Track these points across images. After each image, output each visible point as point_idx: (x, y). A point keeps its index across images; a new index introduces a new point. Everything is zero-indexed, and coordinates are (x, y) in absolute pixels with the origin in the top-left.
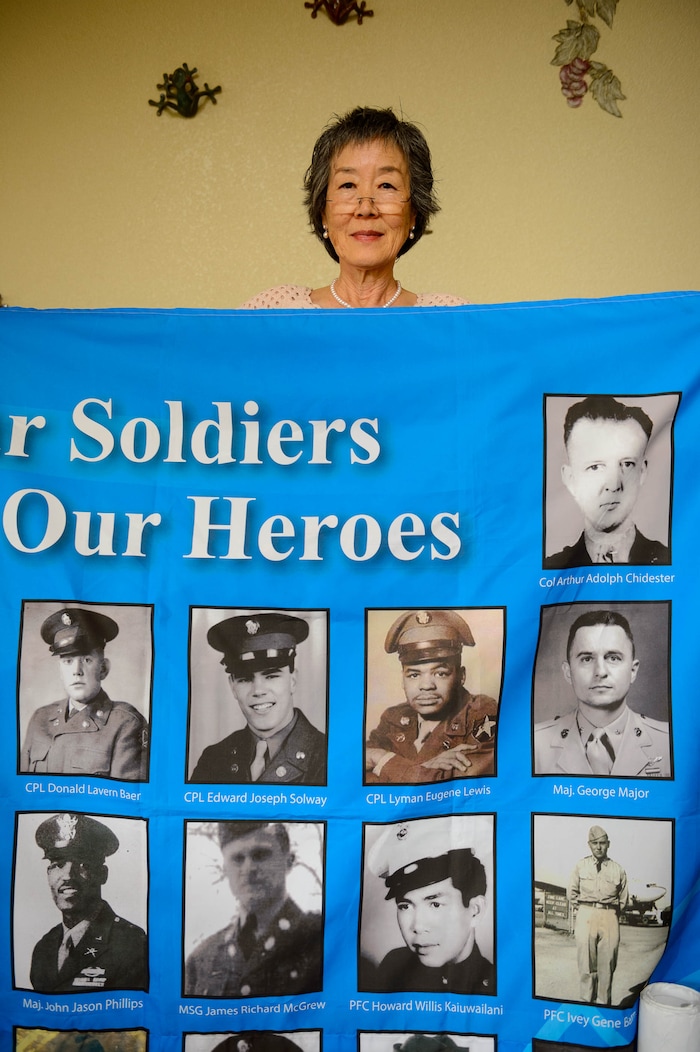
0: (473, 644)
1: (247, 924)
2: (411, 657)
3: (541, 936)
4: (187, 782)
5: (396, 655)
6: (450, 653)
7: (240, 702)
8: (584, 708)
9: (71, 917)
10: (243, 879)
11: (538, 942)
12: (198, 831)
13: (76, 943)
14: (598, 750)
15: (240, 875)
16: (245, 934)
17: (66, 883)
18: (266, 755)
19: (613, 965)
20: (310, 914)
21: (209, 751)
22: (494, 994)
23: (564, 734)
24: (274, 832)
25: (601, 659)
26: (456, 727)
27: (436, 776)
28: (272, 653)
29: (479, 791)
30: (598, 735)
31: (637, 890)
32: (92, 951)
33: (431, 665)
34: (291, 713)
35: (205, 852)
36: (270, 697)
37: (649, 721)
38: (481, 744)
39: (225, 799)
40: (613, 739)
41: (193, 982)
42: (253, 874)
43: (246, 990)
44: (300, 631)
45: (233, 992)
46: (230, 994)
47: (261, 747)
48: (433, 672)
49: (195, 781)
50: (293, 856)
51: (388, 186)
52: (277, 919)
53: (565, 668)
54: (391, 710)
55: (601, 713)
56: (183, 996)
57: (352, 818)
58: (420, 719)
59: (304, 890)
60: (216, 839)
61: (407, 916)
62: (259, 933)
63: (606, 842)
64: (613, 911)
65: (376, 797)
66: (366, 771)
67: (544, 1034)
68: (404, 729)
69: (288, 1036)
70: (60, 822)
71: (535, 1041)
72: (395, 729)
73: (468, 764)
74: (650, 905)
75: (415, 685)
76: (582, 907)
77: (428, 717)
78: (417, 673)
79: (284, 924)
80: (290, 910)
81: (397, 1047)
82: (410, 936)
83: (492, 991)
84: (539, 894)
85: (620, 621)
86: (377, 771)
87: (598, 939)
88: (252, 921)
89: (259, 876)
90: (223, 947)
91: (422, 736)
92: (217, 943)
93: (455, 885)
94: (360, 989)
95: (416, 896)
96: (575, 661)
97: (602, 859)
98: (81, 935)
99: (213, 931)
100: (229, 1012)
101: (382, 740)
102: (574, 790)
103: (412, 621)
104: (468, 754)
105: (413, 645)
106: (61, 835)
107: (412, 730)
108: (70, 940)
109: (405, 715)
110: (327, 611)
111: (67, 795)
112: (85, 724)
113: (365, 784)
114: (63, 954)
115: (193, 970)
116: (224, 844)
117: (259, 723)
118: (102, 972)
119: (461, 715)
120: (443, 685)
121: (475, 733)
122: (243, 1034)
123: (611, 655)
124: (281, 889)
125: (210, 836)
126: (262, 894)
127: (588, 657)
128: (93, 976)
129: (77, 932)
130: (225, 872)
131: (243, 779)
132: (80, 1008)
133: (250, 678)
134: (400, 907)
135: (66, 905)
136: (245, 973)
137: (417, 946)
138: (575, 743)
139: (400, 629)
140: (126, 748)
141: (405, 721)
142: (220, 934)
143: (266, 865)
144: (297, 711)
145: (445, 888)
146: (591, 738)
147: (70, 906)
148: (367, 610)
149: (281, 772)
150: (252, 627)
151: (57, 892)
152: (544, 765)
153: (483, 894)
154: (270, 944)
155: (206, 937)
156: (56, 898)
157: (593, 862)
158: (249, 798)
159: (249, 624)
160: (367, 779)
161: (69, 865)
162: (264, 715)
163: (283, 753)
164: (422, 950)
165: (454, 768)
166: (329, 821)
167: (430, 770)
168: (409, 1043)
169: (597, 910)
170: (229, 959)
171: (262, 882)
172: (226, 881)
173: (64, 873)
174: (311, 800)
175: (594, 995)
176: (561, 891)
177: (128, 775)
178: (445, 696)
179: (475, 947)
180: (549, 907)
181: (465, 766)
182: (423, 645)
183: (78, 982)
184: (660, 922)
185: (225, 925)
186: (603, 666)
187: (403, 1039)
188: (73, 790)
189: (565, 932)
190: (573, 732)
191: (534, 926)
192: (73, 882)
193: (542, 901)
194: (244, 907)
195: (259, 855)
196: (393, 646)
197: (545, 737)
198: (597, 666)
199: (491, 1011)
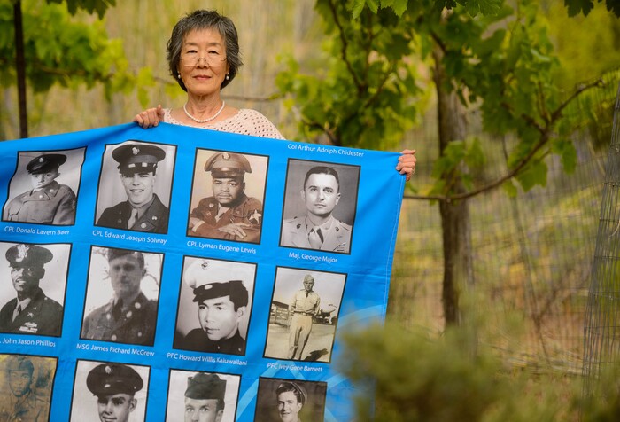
0: (251, 172)
1: (118, 304)
2: (217, 174)
3: (273, 328)
4: (94, 225)
5: (210, 172)
6: (238, 175)
7: (126, 187)
8: (310, 214)
9: (22, 295)
10: (118, 280)
11: (270, 330)
12: (98, 251)
13: (23, 309)
14: (315, 237)
15: (117, 277)
16: (117, 309)
17: (20, 278)
18: (136, 216)
19: (306, 342)
20: (152, 301)
21: (107, 211)
22: (244, 355)
23: (298, 227)
24: (136, 257)
25: (321, 191)
26: (238, 212)
27: (225, 236)
28: (145, 165)
29: (249, 251)
30: (316, 229)
31: (324, 307)
32: (31, 314)
33: (228, 180)
34: (151, 196)
35: (100, 263)
36: (141, 187)
37: (343, 224)
38: (252, 225)
39: (114, 236)
40: (323, 231)
41: (86, 332)
42: (124, 277)
43: (114, 338)
44: (160, 155)
45: (107, 338)
46: (106, 340)
47: (134, 212)
48: (229, 183)
49: (98, 225)
50: (145, 271)
51: (213, 52)
52: (134, 302)
53: (303, 193)
54: (205, 199)
55: (319, 218)
56: (80, 338)
57: (178, 252)
58: (220, 206)
59: (149, 288)
60: (107, 256)
61: (204, 312)
62: (123, 309)
63: (313, 283)
64: (310, 317)
65: (192, 243)
66: (189, 229)
67: (266, 374)
68: (211, 209)
69: (133, 367)
70: (19, 248)
71: (260, 378)
72: (206, 209)
73: (245, 235)
74: (328, 314)
75: (218, 188)
76: (295, 314)
77: (223, 205)
78: (220, 183)
79: (138, 305)
80: (141, 298)
81: (190, 378)
82: (204, 323)
83: (243, 354)
84: (274, 307)
85: (333, 173)
86: (195, 229)
87: (301, 330)
88: (121, 302)
89: (127, 279)
90: (104, 315)
91: (219, 214)
92: (101, 312)
93: (231, 300)
94: (173, 348)
95: (209, 302)
96: (308, 190)
97: (309, 291)
98: (26, 306)
99: (100, 306)
100: (104, 349)
101: (198, 214)
102: (300, 256)
103: (221, 156)
104: (245, 229)
105: (220, 169)
106: (19, 255)
107: (215, 211)
108: (20, 307)
109: (212, 203)
110: (177, 146)
111: (25, 234)
112: (41, 197)
113: (187, 235)
114: (16, 313)
115: (87, 325)
116: (110, 260)
117: (134, 199)
118: (36, 326)
119: (241, 206)
120: (233, 190)
121: (249, 217)
122: (108, 363)
123: (327, 190)
124: (137, 287)
125: (104, 255)
126: (127, 289)
127: (315, 188)
128: (31, 327)
129: (24, 304)
130: (110, 274)
131: (123, 227)
132: (22, 342)
133: (132, 176)
134: (201, 308)
135: (20, 289)
136: (115, 329)
137: (207, 329)
138: (303, 232)
139: (213, 160)
140: (63, 209)
141: (211, 206)
142: (103, 307)
143: (131, 274)
144: (155, 195)
145: (225, 300)
146: (312, 231)
147: (22, 289)
148: (197, 149)
149: (144, 226)
150: (135, 151)
151: (15, 282)
152: (286, 241)
153: (246, 306)
154: (129, 315)
155: (95, 308)
156: (14, 285)
157: (304, 293)
158: (126, 237)
159: (134, 149)
160: (189, 233)
161: (22, 270)
162: (137, 196)
163: (146, 216)
164: (209, 331)
165: (236, 235)
166: (166, 253)
167: (222, 232)
168: (196, 377)
169: (303, 316)
170: (107, 321)
171: (128, 282)
172: (110, 279)
173: (20, 273)
174: (158, 241)
175: (294, 356)
176: (286, 306)
177: (62, 223)
178: (234, 196)
179: (238, 331)
180: (278, 314)
181: (242, 235)
182: (225, 169)
183: (22, 329)
184: (331, 322)
185: (106, 303)
186: (323, 195)
187: (193, 374)
188: (29, 231)
189: (285, 326)
190: (303, 226)
191: (269, 323)
192: (23, 278)
193: (275, 311)
194: (117, 294)
195: (128, 268)
196: (208, 168)
197: (288, 227)
198: (319, 194)
199: (241, 363)
